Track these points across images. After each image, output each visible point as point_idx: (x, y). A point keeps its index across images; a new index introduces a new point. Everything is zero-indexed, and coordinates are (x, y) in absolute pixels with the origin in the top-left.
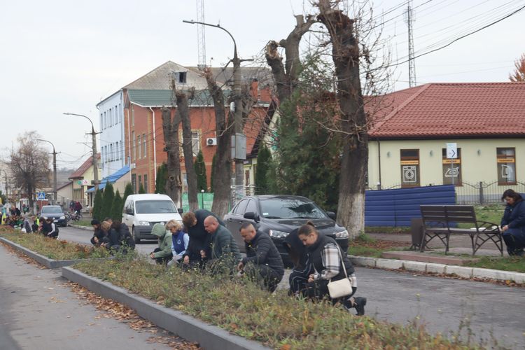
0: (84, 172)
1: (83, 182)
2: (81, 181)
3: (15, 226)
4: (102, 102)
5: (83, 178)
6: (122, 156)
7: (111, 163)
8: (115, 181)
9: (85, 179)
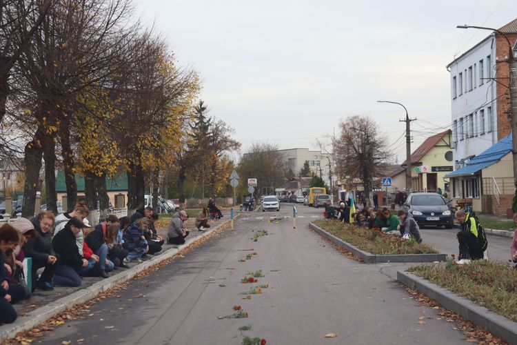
0: (423, 156)
1: (421, 169)
2: (419, 167)
3: (384, 229)
4: (456, 60)
5: (421, 164)
6: (492, 127)
7: (471, 140)
8: (499, 160)
9: (424, 165)
